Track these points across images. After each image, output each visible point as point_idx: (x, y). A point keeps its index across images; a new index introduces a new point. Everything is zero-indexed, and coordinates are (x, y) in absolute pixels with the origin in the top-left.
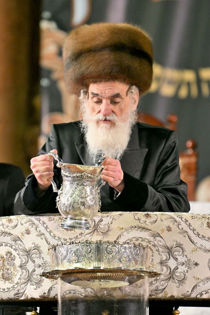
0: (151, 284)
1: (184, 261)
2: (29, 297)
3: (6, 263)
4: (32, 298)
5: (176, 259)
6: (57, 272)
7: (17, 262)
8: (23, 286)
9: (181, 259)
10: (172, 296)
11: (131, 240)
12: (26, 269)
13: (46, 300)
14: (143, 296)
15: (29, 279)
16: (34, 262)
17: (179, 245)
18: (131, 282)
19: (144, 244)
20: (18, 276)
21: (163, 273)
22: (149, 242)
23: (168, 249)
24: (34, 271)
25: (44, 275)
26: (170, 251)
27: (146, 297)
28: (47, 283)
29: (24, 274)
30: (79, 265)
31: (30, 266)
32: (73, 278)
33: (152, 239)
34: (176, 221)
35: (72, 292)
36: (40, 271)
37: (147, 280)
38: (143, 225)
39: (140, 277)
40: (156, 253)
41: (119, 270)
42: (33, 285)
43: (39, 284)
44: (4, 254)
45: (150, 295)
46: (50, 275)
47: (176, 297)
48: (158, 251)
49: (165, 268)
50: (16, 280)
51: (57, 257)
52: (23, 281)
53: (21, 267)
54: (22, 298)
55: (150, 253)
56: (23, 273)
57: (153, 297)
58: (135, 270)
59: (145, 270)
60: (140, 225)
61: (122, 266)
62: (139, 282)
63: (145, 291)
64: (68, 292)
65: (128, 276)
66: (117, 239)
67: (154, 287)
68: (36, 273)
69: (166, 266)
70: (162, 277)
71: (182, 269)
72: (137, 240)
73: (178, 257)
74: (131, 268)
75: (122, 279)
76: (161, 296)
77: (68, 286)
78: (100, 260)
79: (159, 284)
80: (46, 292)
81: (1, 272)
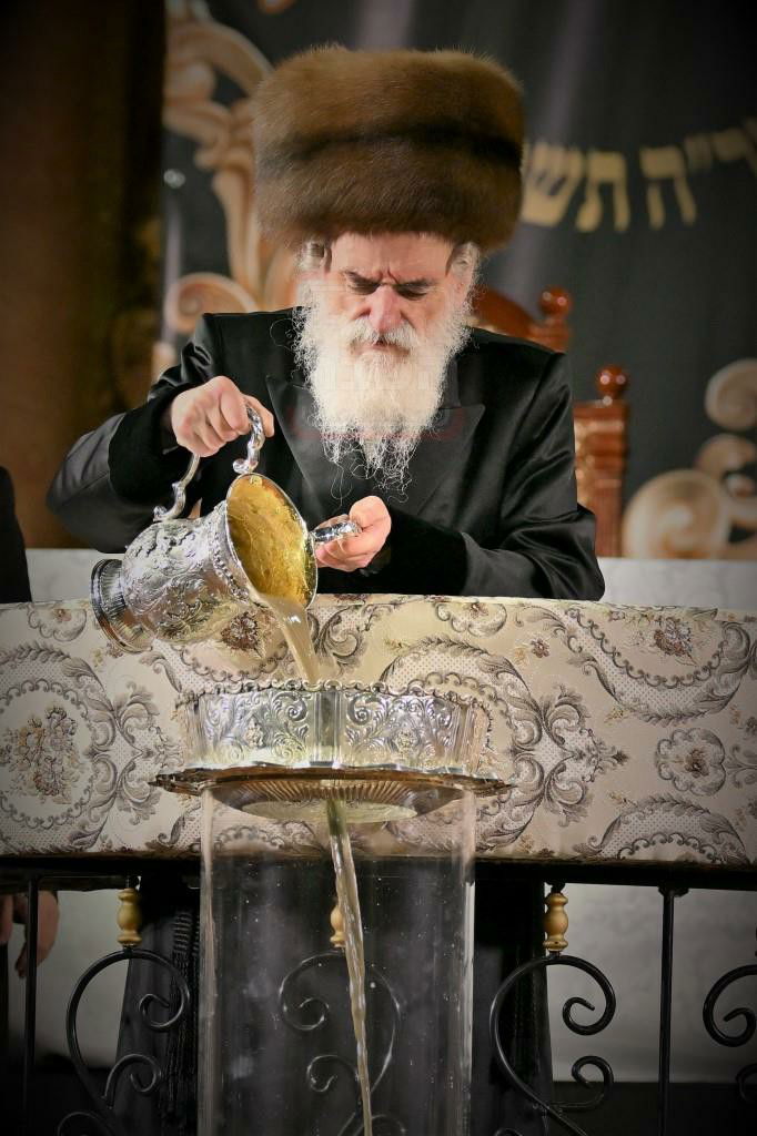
0: (483, 813)
1: (582, 747)
2: (116, 846)
3: (47, 742)
4: (124, 850)
5: (560, 741)
6: (202, 774)
7: (82, 740)
8: (97, 812)
9: (575, 741)
10: (545, 852)
11: (425, 682)
12: (106, 761)
13: (167, 855)
14: (459, 849)
15: (115, 793)
16: (131, 740)
17: (570, 700)
18: (421, 809)
19: (466, 694)
20: (83, 783)
21: (518, 781)
22: (480, 687)
23: (537, 709)
24: (132, 767)
25: (161, 781)
26: (541, 715)
27: (468, 854)
28: (170, 806)
29: (102, 776)
30: (268, 756)
31: (120, 753)
32: (247, 795)
33: (487, 678)
34: (561, 626)
35: (245, 832)
36: (149, 769)
37: (470, 801)
38: (463, 637)
39: (450, 794)
40: (499, 721)
41: (388, 773)
42: (128, 810)
43: (145, 806)
44: (41, 716)
45: (478, 849)
46: (183, 782)
47: (556, 855)
48: (505, 714)
49: (525, 767)
50: (76, 793)
51: (201, 730)
52: (97, 796)
53: (92, 754)
54: (95, 849)
55: (481, 722)
56: (97, 772)
57: (488, 853)
58: (434, 773)
59: (465, 773)
60: (453, 635)
61: (398, 761)
62: (446, 809)
63: (462, 834)
64: (231, 833)
65: (415, 790)
66: (384, 676)
67: (490, 824)
68: (136, 773)
69: (530, 761)
70: (516, 793)
71: (575, 770)
72: (443, 680)
73: (565, 734)
74: (425, 769)
75: (397, 800)
76: (510, 849)
77: (233, 817)
78: (329, 741)
79: (507, 815)
80: (168, 831)
81: (33, 769)
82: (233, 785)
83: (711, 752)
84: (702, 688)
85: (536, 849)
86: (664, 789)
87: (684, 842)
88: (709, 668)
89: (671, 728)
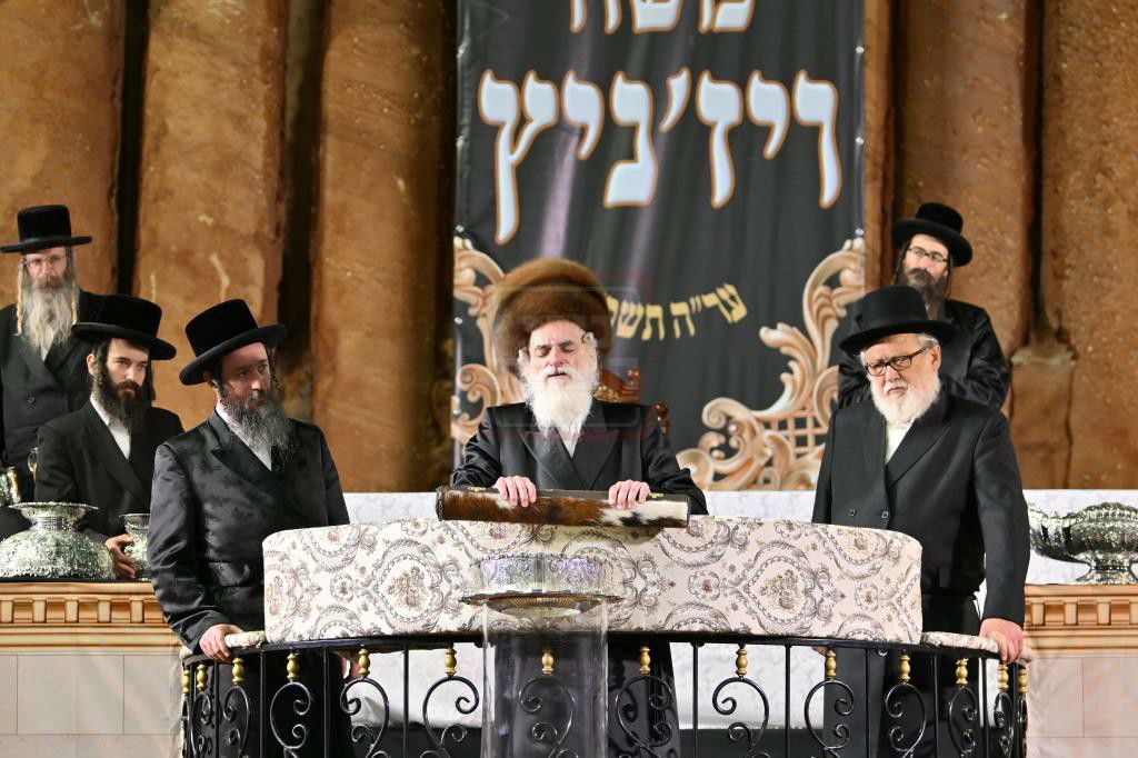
0: (610, 611)
1: (654, 580)
2: (444, 630)
3: (411, 583)
4: (447, 631)
5: (645, 578)
6: (483, 597)
7: (427, 582)
8: (435, 614)
9: (652, 577)
10: (640, 628)
11: (582, 552)
12: (438, 591)
14: (600, 627)
15: (443, 606)
16: (450, 581)
17: (648, 559)
18: (583, 610)
19: (602, 557)
20: (428, 601)
21: (626, 596)
22: (608, 554)
23: (634, 563)
24: (450, 593)
25: (464, 600)
26: (635, 566)
27: (604, 630)
28: (468, 611)
29: (437, 597)
30: (512, 588)
31: (444, 587)
33: (611, 550)
36: (458, 594)
37: (605, 606)
39: (595, 603)
40: (616, 569)
41: (567, 594)
42: (449, 613)
43: (456, 611)
44: (408, 571)
45: (610, 627)
46: (473, 600)
47: (645, 629)
48: (619, 566)
49: (628, 589)
50: (425, 606)
51: (482, 576)
52: (435, 607)
53: (432, 588)
54: (434, 631)
55: (609, 570)
56: (434, 596)
57: (613, 629)
58: (588, 594)
59: (602, 593)
61: (571, 588)
62: (594, 610)
63: (602, 621)
64: (496, 623)
65: (580, 601)
67: (614, 616)
68: (453, 596)
69: (631, 587)
70: (625, 602)
71: (652, 590)
73: (647, 574)
74: (584, 592)
75: (572, 606)
76: (623, 627)
77: (496, 615)
78: (540, 581)
79: (622, 611)
80: (467, 623)
81: (405, 596)
82: (496, 601)
83: (713, 581)
84: (709, 552)
85: (635, 627)
86: (693, 598)
87: (702, 622)
88: (711, 543)
89: (695, 570)
